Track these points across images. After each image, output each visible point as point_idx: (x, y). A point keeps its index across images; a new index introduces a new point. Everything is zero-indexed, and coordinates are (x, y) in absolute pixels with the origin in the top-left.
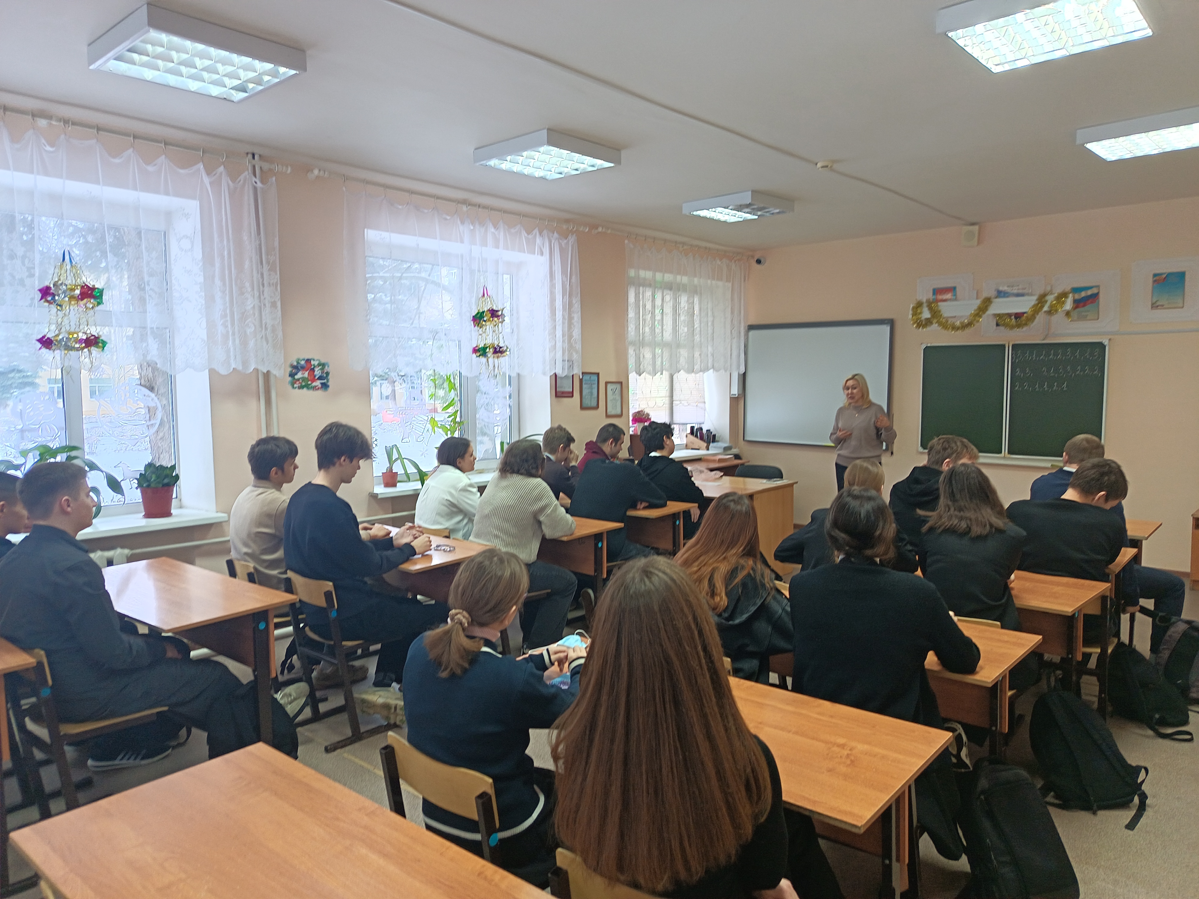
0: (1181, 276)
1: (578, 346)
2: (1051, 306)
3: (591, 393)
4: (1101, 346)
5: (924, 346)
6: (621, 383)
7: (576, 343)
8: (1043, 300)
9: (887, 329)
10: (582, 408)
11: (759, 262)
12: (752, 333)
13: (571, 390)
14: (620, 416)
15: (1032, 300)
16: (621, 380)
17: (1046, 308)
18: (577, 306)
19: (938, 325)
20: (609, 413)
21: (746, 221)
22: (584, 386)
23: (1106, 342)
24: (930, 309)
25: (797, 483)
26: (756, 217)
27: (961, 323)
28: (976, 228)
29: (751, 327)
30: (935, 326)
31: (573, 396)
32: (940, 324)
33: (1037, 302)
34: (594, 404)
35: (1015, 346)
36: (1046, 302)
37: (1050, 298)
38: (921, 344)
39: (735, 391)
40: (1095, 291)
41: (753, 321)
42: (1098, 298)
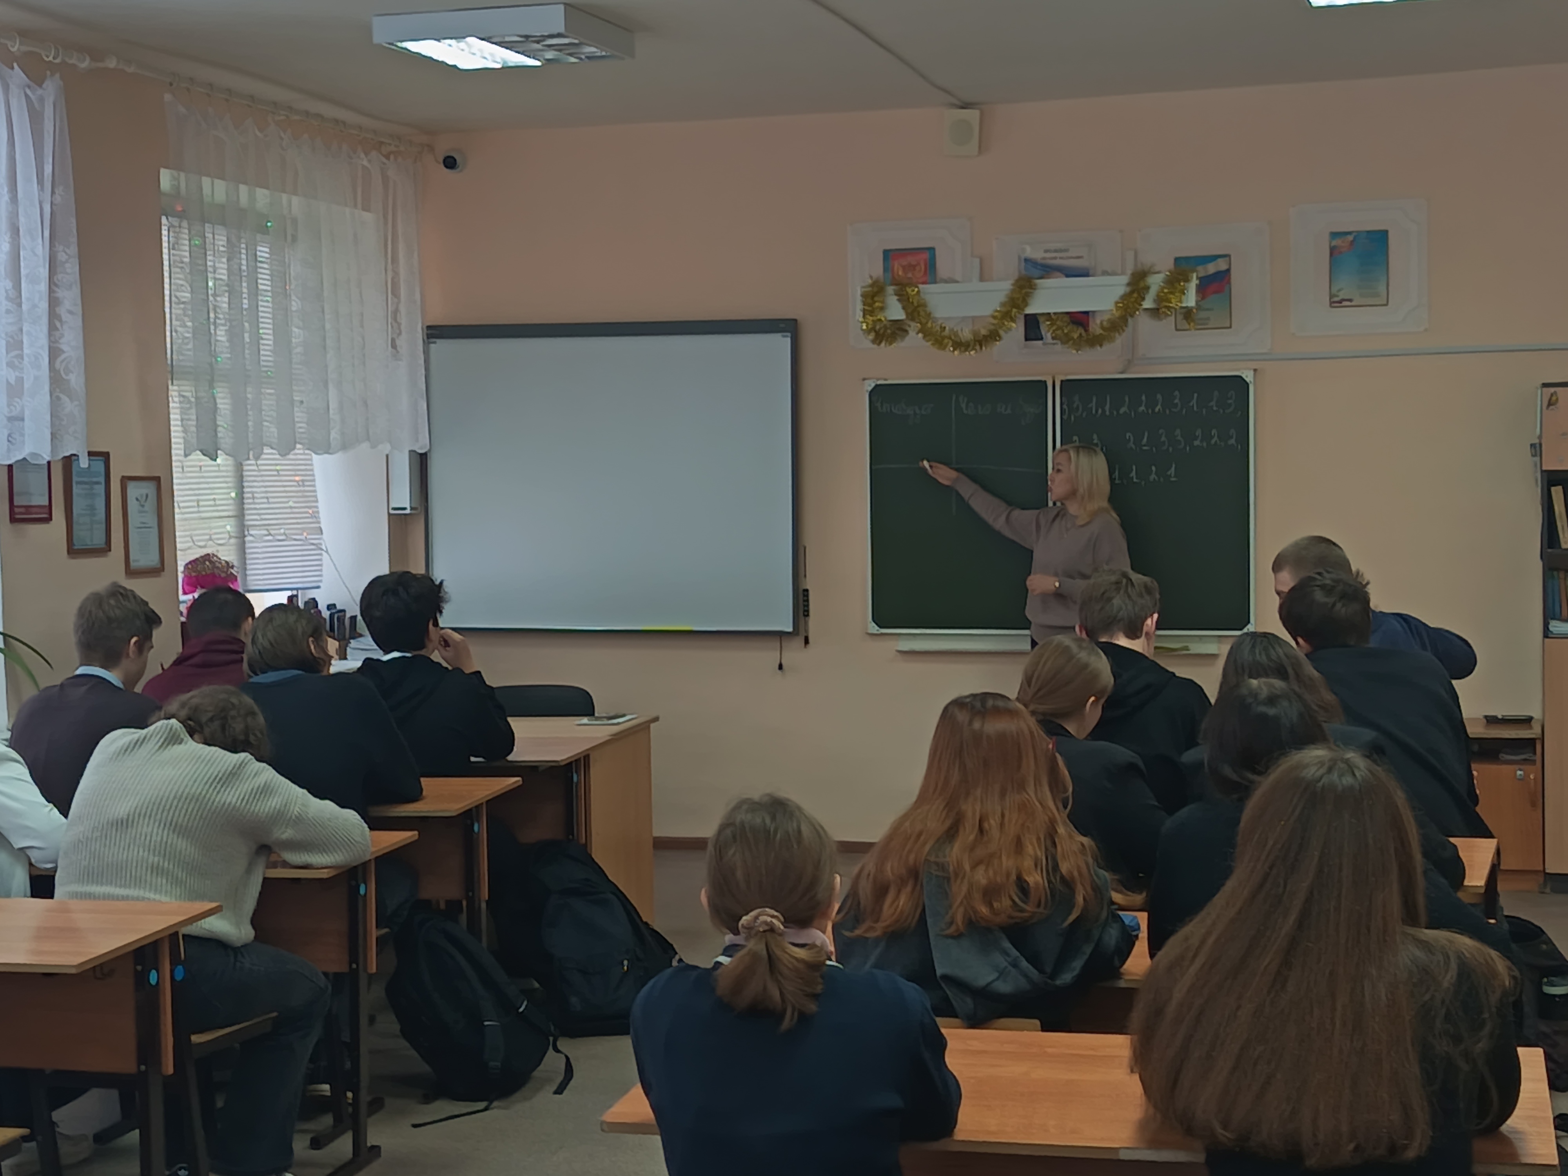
0: (1380, 238)
1: (76, 379)
2: (1159, 299)
3: (92, 508)
4: (1239, 385)
5: (870, 385)
6: (157, 479)
7: (68, 371)
8: (1142, 285)
9: (782, 343)
10: (73, 551)
11: (450, 163)
12: (440, 347)
13: (46, 503)
14: (156, 571)
15: (1118, 285)
16: (157, 475)
17: (1148, 304)
18: (71, 270)
19: (924, 337)
20: (133, 565)
21: (507, 70)
22: (76, 490)
23: (1248, 376)
24: (903, 298)
25: (656, 719)
26: (538, 63)
27: (975, 333)
28: (972, 115)
29: (434, 332)
30: (914, 338)
31: (50, 519)
32: (926, 333)
33: (1128, 289)
34: (99, 540)
35: (1069, 387)
36: (1148, 288)
37: (1155, 282)
38: (864, 379)
39: (403, 498)
40: (1222, 265)
41: (439, 317)
42: (1229, 282)
